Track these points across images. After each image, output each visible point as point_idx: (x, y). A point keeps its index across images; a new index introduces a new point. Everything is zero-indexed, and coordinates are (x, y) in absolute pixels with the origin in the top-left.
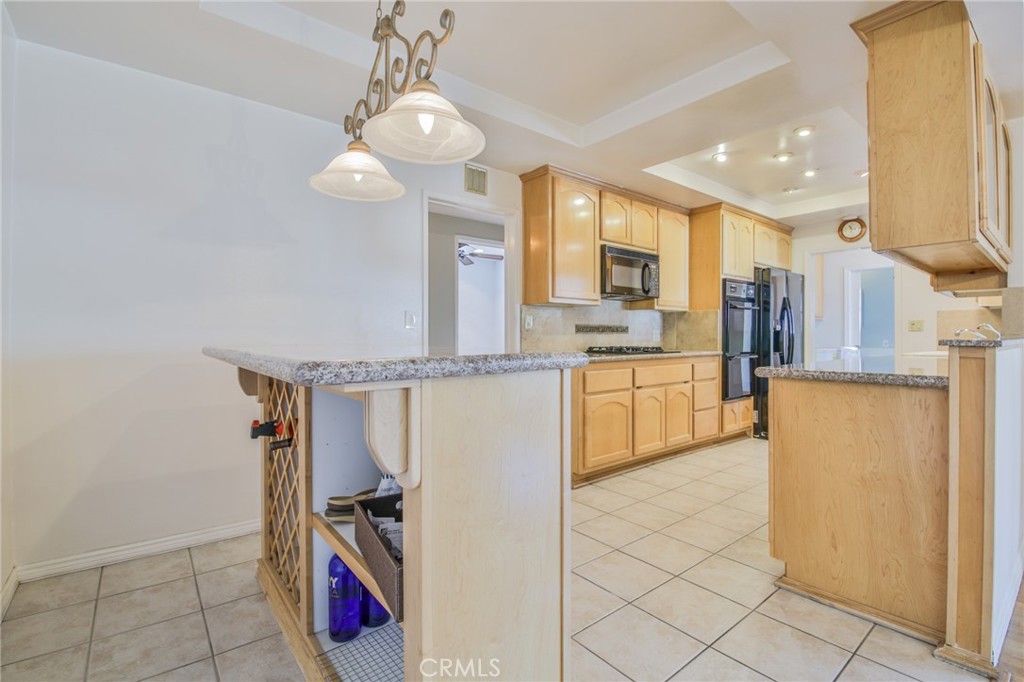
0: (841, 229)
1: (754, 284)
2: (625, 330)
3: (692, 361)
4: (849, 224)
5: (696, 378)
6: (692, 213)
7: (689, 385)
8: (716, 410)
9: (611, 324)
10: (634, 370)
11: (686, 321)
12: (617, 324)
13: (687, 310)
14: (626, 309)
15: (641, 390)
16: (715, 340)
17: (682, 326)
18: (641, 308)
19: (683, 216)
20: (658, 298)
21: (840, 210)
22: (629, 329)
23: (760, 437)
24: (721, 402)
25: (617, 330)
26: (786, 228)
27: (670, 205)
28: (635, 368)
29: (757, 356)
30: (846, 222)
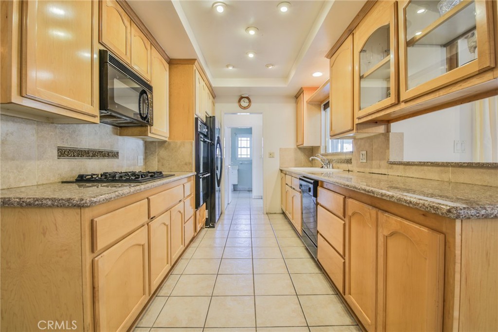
0: (239, 101)
1: (206, 125)
2: (114, 155)
4: (244, 99)
5: (185, 196)
6: (171, 63)
7: (182, 203)
8: (193, 217)
9: (102, 149)
11: (166, 148)
12: (108, 148)
13: (167, 139)
14: (117, 134)
15: (154, 221)
16: (191, 164)
17: (163, 153)
19: (165, 62)
20: (150, 125)
21: (240, 88)
22: (119, 154)
23: (210, 227)
24: (195, 210)
25: (108, 155)
26: (214, 94)
27: (159, 47)
28: (149, 198)
29: (209, 174)
30: (242, 98)
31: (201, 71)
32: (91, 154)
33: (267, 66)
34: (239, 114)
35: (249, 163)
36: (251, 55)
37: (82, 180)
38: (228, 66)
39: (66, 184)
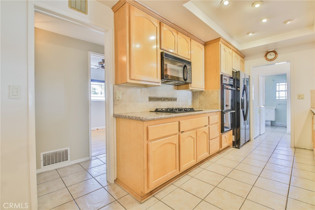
0: (266, 55)
1: (232, 78)
2: (175, 99)
3: (208, 115)
4: (270, 53)
5: (210, 123)
6: (206, 44)
7: (207, 127)
8: (219, 138)
9: (168, 97)
10: (179, 122)
11: (203, 95)
12: (171, 96)
13: (203, 90)
14: (176, 89)
15: (183, 134)
16: (217, 104)
17: (201, 98)
18: (182, 89)
19: (202, 45)
20: (191, 83)
21: (266, 46)
22: (177, 99)
23: (236, 148)
24: (221, 134)
25: (171, 99)
26: (243, 55)
27: (196, 38)
28: (180, 121)
29: (235, 111)
30: (268, 52)
31: (227, 44)
32: (163, 99)
33: (285, 22)
34: (276, 64)
35: (284, 103)
36: (265, 21)
37: (157, 111)
38: (248, 34)
39: (151, 112)
